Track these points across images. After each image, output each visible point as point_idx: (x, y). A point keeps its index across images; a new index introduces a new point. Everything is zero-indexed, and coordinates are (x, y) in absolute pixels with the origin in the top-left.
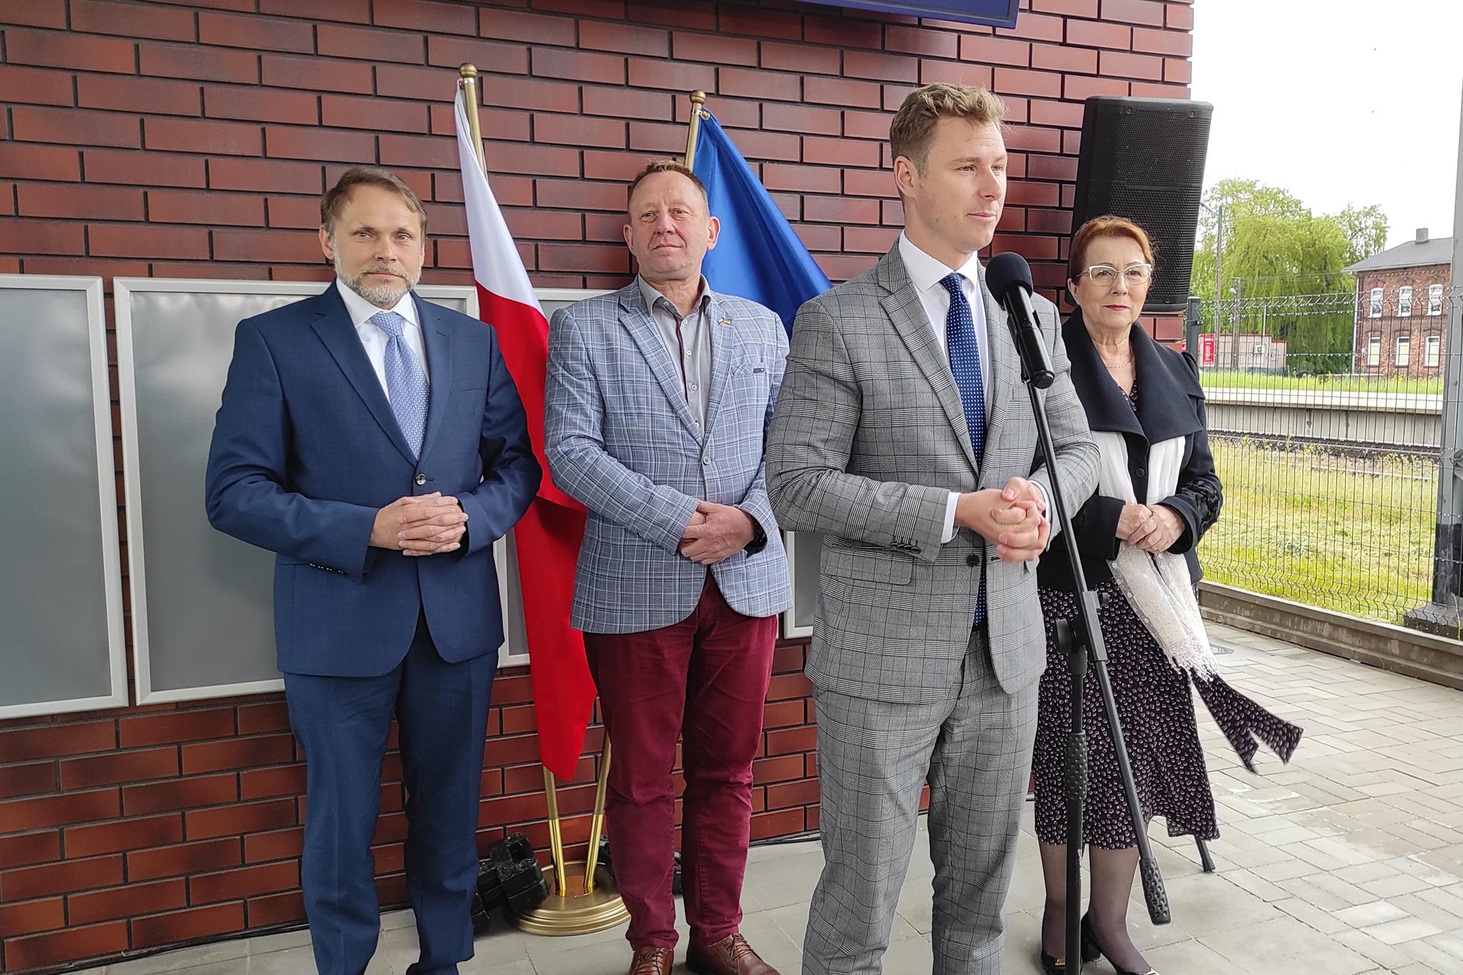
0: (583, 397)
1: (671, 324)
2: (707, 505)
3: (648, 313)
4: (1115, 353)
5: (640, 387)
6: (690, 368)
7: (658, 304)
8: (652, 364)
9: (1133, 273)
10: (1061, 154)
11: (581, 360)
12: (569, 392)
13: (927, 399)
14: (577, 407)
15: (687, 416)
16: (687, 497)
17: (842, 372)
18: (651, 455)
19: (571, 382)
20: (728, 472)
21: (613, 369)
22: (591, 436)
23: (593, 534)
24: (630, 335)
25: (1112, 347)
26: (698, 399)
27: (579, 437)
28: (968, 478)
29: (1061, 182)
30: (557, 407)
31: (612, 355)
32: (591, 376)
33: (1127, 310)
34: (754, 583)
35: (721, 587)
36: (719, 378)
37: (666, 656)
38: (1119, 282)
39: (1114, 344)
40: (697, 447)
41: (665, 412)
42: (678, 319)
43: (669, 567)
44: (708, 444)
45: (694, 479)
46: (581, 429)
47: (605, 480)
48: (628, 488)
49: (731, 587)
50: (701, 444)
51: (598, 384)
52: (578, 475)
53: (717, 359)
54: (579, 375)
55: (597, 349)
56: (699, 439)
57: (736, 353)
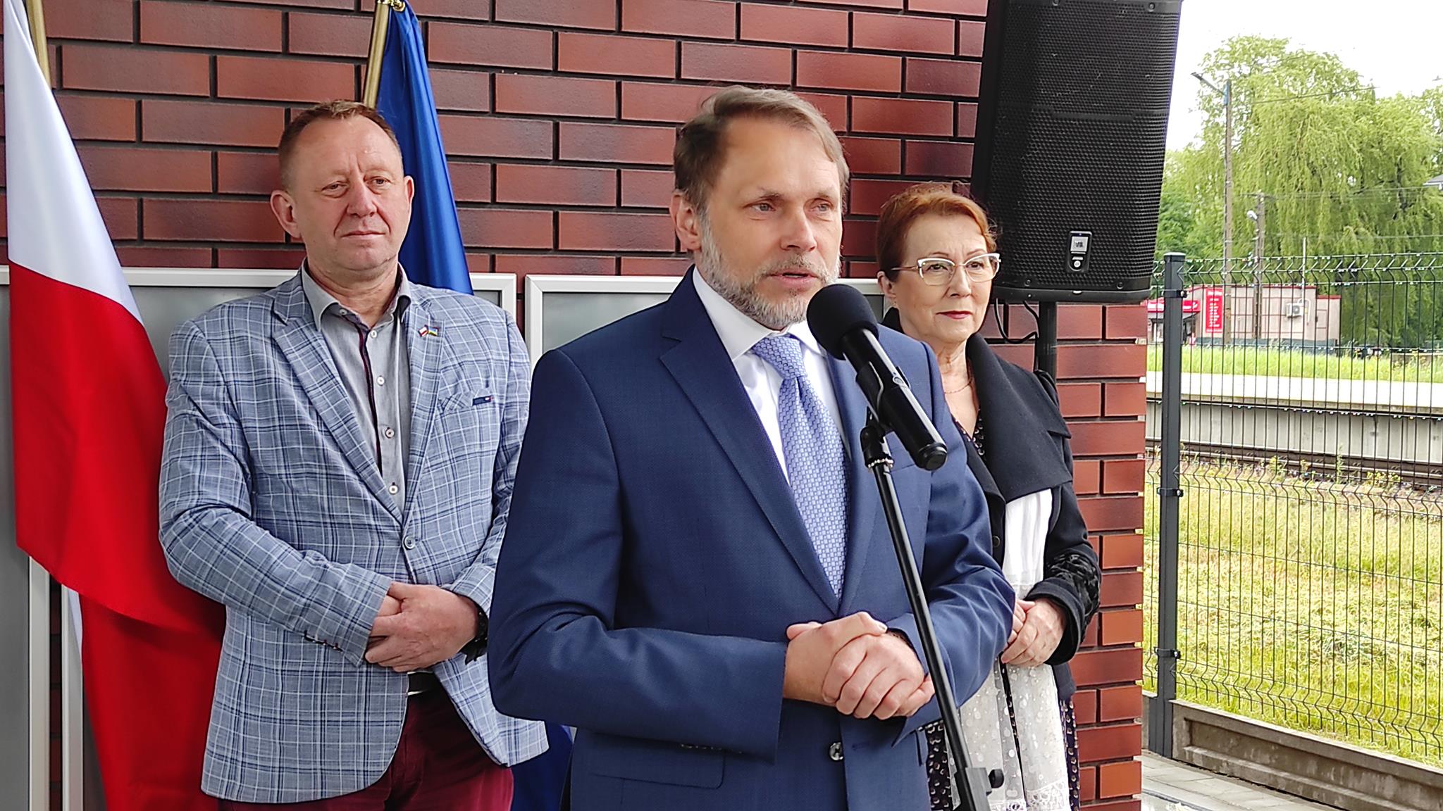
3: (315, 327)
4: (948, 373)
9: (974, 265)
15: (375, 479)
20: (443, 555)
21: (266, 409)
30: (184, 461)
32: (233, 422)
33: (969, 317)
36: (422, 415)
38: (958, 280)
39: (948, 362)
40: (394, 523)
43: (350, 703)
44: (411, 517)
50: (400, 518)
51: (242, 432)
55: (240, 380)
56: (397, 511)
57: (446, 378)
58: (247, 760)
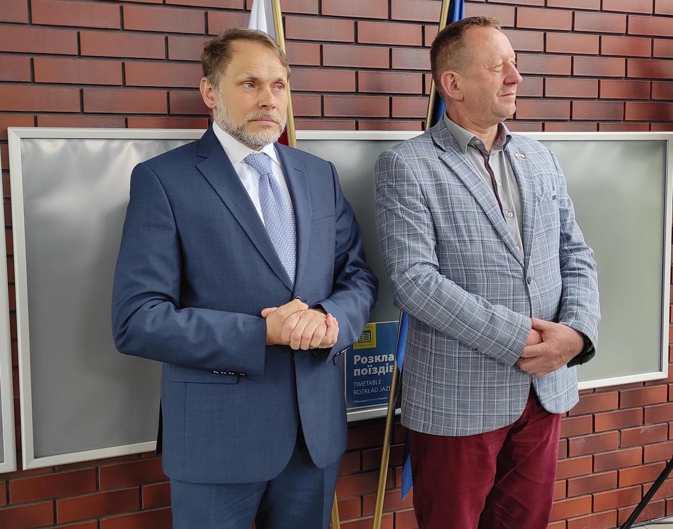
0: (421, 228)
1: (482, 161)
3: (461, 151)
5: (470, 217)
6: (504, 198)
7: (471, 143)
8: (477, 196)
11: (417, 195)
12: (408, 223)
14: (417, 237)
15: (511, 241)
16: (521, 315)
18: (483, 277)
19: (409, 215)
20: (545, 289)
21: (444, 202)
24: (451, 171)
26: (515, 225)
27: (423, 263)
30: (399, 237)
31: (441, 189)
32: (426, 209)
36: (528, 206)
40: (521, 269)
41: (491, 238)
42: (485, 155)
45: (521, 297)
46: (423, 256)
50: (524, 266)
51: (432, 215)
53: (524, 189)
54: (415, 208)
55: (428, 184)
56: (522, 262)
57: (537, 182)
58: (436, 410)
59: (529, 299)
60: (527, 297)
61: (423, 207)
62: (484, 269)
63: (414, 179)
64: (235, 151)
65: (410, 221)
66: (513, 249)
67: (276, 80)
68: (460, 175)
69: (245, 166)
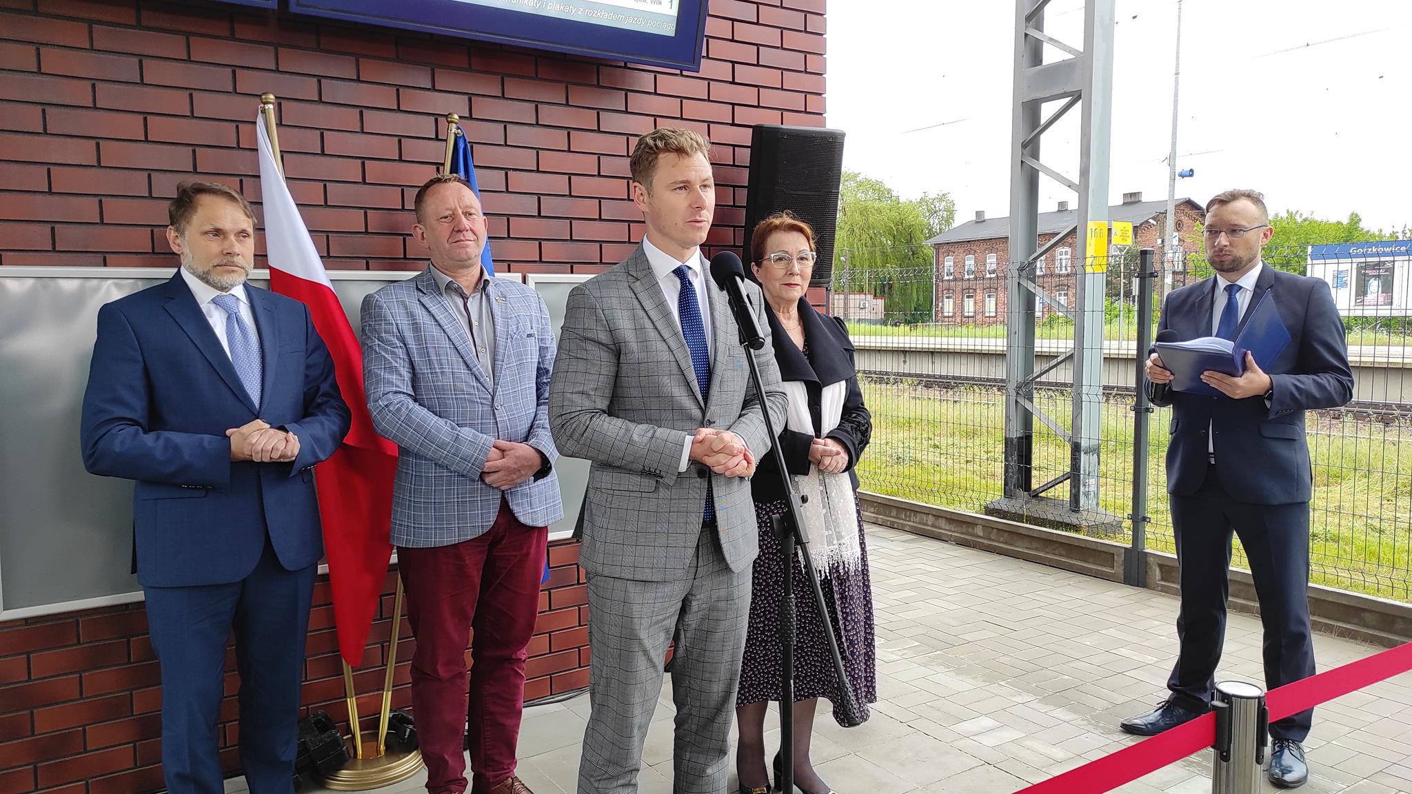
0: (396, 362)
1: (460, 302)
2: (503, 443)
3: (441, 294)
4: (789, 319)
5: (442, 352)
6: (478, 335)
7: (449, 287)
8: (449, 334)
9: (802, 259)
10: (734, 165)
11: (393, 333)
12: (385, 358)
13: (666, 356)
14: (392, 369)
15: (480, 373)
16: (485, 436)
17: (603, 337)
18: (453, 404)
19: (386, 351)
20: (514, 414)
21: (418, 339)
22: (405, 391)
23: (408, 469)
24: (429, 312)
25: (787, 314)
26: (486, 359)
27: (396, 392)
28: (697, 413)
29: (734, 187)
30: (376, 371)
31: (417, 328)
32: (402, 345)
33: (799, 287)
34: (536, 500)
35: (510, 504)
36: (501, 342)
37: (467, 562)
38: (794, 266)
39: (788, 312)
40: (490, 396)
41: (463, 369)
42: (465, 298)
43: (472, 491)
44: (498, 394)
45: (488, 421)
46: (397, 386)
47: (419, 425)
48: (438, 430)
49: (518, 504)
50: (492, 394)
51: (407, 350)
52: (397, 422)
53: (498, 328)
54: (392, 344)
55: (404, 324)
56: (491, 390)
57: (512, 322)
58: (417, 526)
59: (497, 423)
60: (494, 421)
61: (399, 344)
62: (454, 397)
63: (391, 318)
64: (203, 294)
65: (386, 356)
66: (482, 380)
67: (240, 230)
68: (436, 316)
69: (212, 306)
